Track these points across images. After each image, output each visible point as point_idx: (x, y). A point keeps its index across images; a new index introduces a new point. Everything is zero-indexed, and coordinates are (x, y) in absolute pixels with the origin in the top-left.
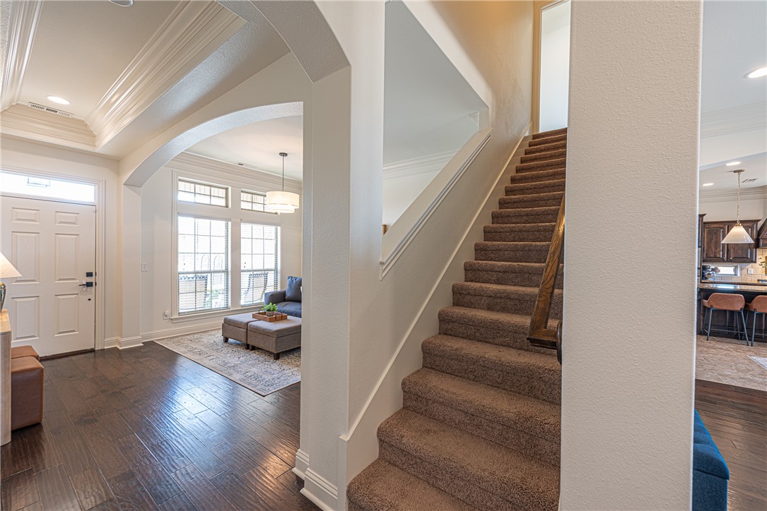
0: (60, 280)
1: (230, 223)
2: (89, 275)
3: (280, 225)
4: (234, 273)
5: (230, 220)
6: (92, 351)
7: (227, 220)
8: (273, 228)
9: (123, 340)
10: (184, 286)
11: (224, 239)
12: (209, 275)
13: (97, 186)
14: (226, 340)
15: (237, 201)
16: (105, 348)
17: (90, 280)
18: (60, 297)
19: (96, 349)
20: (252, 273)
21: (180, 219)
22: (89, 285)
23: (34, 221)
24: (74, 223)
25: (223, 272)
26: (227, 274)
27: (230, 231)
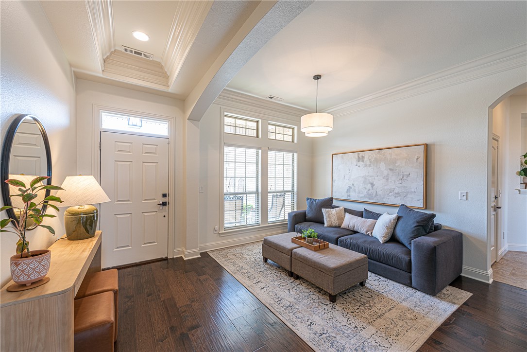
0: (146, 200)
1: (260, 151)
2: (164, 196)
3: (296, 152)
4: (263, 194)
5: (260, 148)
6: (166, 259)
7: (258, 148)
8: (290, 154)
9: (187, 252)
10: (228, 204)
11: (255, 165)
12: (245, 196)
13: (170, 122)
14: (265, 260)
15: (266, 132)
16: (175, 257)
17: (165, 200)
18: (145, 214)
19: (169, 258)
20: (275, 194)
21: (226, 148)
22: (164, 204)
23: (129, 152)
24: (154, 153)
25: (255, 193)
26: (258, 195)
27: (260, 158)
